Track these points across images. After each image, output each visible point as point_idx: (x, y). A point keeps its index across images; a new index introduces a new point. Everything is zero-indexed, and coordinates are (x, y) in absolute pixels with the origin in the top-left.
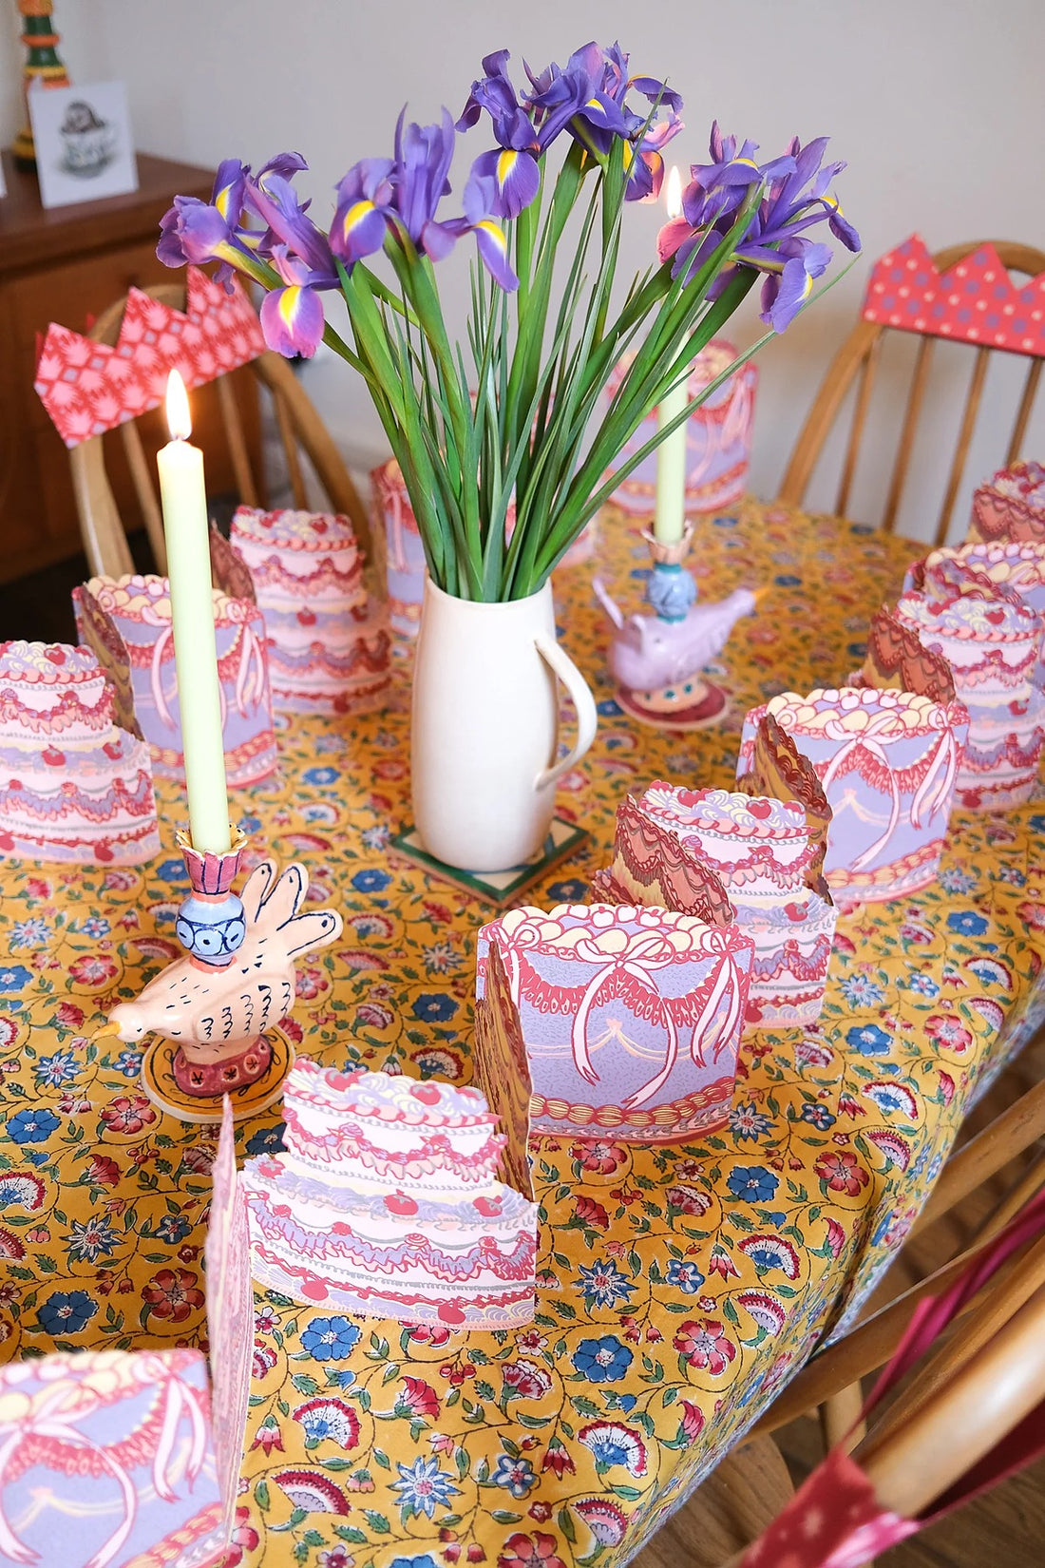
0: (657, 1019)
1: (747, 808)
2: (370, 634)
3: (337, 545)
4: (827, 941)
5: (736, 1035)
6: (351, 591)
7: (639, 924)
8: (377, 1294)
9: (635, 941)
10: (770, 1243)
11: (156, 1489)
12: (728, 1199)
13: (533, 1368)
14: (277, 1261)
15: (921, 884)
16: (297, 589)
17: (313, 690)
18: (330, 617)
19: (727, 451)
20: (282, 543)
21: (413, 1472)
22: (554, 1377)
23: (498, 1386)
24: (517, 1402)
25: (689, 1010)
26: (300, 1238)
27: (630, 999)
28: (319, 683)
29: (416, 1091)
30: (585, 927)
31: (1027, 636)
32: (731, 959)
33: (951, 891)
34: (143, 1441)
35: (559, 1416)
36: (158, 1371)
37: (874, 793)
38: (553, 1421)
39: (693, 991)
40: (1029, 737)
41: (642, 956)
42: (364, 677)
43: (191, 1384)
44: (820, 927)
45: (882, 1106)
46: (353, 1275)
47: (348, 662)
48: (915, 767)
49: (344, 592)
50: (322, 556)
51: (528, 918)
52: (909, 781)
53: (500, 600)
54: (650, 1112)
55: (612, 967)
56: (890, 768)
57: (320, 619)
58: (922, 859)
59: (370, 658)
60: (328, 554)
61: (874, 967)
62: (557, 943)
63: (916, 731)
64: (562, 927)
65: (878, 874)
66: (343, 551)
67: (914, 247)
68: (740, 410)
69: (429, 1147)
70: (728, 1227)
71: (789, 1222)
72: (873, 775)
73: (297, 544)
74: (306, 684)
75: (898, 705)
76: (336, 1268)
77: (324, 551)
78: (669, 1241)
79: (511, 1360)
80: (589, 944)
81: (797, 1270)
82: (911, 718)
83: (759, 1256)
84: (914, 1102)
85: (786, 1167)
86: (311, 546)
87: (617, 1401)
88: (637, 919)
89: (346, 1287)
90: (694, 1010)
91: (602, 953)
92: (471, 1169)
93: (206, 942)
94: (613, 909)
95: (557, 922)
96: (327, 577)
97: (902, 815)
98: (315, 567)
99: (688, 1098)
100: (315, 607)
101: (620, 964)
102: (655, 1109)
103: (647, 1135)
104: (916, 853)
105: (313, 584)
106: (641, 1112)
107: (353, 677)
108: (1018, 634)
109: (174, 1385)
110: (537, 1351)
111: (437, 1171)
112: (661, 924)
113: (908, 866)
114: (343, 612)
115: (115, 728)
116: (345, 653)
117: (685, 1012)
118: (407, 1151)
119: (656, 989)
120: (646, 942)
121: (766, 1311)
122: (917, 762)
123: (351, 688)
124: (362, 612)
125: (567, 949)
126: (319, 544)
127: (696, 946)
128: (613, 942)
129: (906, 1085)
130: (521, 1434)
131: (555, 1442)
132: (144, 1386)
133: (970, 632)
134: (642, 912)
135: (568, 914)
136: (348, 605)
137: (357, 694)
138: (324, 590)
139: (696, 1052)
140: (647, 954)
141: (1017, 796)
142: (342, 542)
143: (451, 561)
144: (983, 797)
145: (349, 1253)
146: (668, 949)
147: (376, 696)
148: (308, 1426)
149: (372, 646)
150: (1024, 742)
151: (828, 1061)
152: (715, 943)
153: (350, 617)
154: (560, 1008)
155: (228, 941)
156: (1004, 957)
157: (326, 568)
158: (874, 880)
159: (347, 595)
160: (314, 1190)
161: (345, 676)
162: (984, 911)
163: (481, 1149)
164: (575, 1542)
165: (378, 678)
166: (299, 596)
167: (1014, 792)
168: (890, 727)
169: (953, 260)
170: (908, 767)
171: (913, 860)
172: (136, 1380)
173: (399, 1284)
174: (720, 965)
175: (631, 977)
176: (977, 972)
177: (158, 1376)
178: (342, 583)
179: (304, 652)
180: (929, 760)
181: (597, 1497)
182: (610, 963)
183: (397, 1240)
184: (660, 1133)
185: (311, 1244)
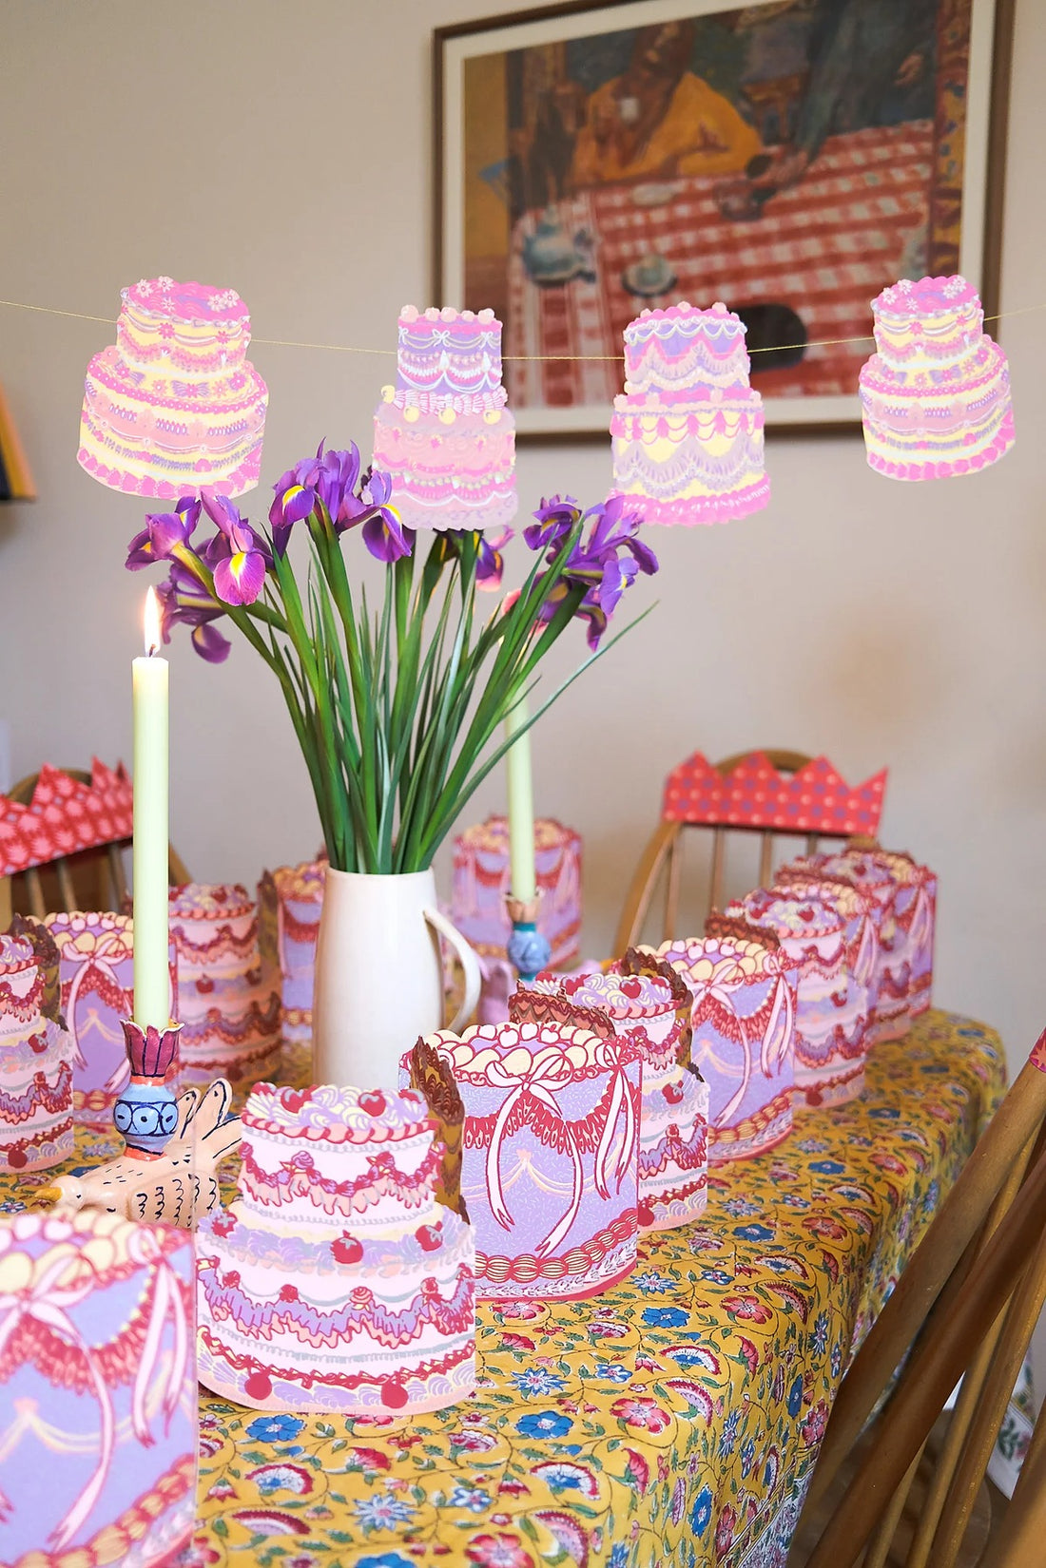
0: (562, 1146)
1: (621, 989)
2: (263, 997)
3: (234, 913)
4: (703, 1120)
5: (634, 1158)
6: (246, 956)
7: (540, 1041)
8: (322, 1380)
9: (538, 1059)
10: (688, 1350)
11: (133, 1424)
12: (644, 1327)
13: (478, 1435)
14: (223, 1350)
15: (780, 1137)
16: (197, 958)
17: (208, 1059)
18: (228, 982)
19: (561, 911)
20: (185, 914)
21: (371, 1504)
22: (499, 1438)
23: (447, 1448)
24: (465, 1456)
25: (590, 1133)
26: (247, 1315)
27: (537, 1125)
28: (213, 1051)
29: (363, 1101)
30: (493, 1048)
31: (835, 930)
32: (623, 1073)
33: (807, 1152)
34: (128, 1347)
35: (508, 1461)
36: (151, 1250)
37: (726, 1042)
38: (504, 1465)
39: (592, 1111)
40: (853, 1027)
41: (545, 1077)
42: (257, 1042)
43: (179, 1275)
44: (696, 1106)
45: (774, 1269)
46: (297, 1356)
47: (242, 1027)
48: (758, 1015)
49: (240, 957)
50: (220, 924)
51: (443, 1043)
52: (755, 1029)
53: (393, 873)
54: (562, 1259)
55: (519, 1090)
56: (737, 1017)
57: (217, 986)
58: (777, 1109)
59: (262, 1021)
60: (228, 921)
61: (750, 1195)
62: (469, 1068)
63: (754, 979)
64: (473, 1050)
65: (741, 1129)
66: (241, 918)
67: (697, 761)
68: (569, 878)
69: (375, 1169)
70: (647, 1342)
71: (705, 1337)
72: (724, 1025)
73: (198, 914)
74: (202, 1053)
75: (736, 954)
76: (280, 1351)
77: (223, 919)
78: (594, 1354)
79: (456, 1430)
80: (498, 1066)
81: (717, 1368)
82: (748, 965)
83: (680, 1358)
84: (802, 1267)
85: (694, 1306)
86: (211, 915)
87: (563, 1449)
88: (538, 1035)
89: (290, 1375)
90: (595, 1134)
91: (510, 1076)
92: (414, 1191)
93: (144, 1119)
94: (517, 1027)
95: (468, 1044)
96: (226, 944)
97: (754, 1065)
98: (214, 935)
99: (596, 1237)
100: (213, 974)
101: (525, 1087)
102: (566, 1255)
103: (561, 1288)
104: (771, 1104)
105: (213, 952)
106: (554, 1259)
107: (246, 1042)
108: (827, 929)
109: (163, 1271)
110: (480, 1425)
111: (382, 1198)
112: (560, 1040)
113: (767, 1119)
114: (239, 977)
115: (42, 1018)
116: (240, 1018)
117: (587, 1136)
118: (353, 1180)
119: (559, 1112)
120: (547, 1061)
121: (694, 1393)
122: (759, 1009)
123: (244, 1054)
124: (256, 975)
125: (478, 1074)
126: (219, 912)
127: (592, 1062)
128: (518, 1062)
129: (793, 1256)
130: (473, 1476)
131: (506, 1476)
132: (138, 1266)
133: (788, 931)
134: (543, 1029)
135: (478, 1036)
136: (243, 970)
137: (250, 1060)
138: (221, 956)
139: (600, 1182)
140: (550, 1073)
141: (853, 1090)
142: (239, 909)
143: (350, 843)
144: (823, 1092)
145: (295, 1326)
146: (567, 1067)
147: (267, 1061)
148: (261, 1482)
149: (264, 1009)
150: (850, 1032)
151: (719, 1247)
152: (608, 1057)
153: (245, 982)
154: (474, 1141)
155: (164, 1120)
156: (865, 1184)
157: (225, 935)
158: (738, 1135)
159: (243, 960)
160: (264, 1244)
161: (239, 1041)
162: (840, 1160)
163: (423, 1163)
164: (537, 1540)
165: (271, 1041)
166: (199, 964)
167: (849, 1085)
168: (732, 976)
169: (728, 767)
170: (753, 1015)
171: (770, 1112)
172: (131, 1259)
173: (343, 1360)
174: (613, 1080)
175: (537, 1101)
176: (842, 1193)
177: (151, 1256)
178: (238, 949)
179: (201, 1020)
180: (769, 1008)
181: (555, 1510)
182: (517, 1086)
183: (343, 1299)
184: (574, 1284)
185: (257, 1321)
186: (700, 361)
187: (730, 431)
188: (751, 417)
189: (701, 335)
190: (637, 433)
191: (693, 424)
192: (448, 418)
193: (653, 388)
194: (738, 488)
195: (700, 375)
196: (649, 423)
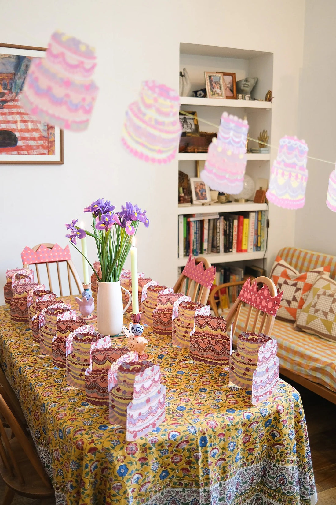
186: (296, 156)
187: (299, 180)
188: (304, 178)
189: (297, 148)
190: (277, 174)
191: (290, 175)
192: (229, 153)
193: (283, 161)
194: (297, 199)
195: (294, 160)
196: (280, 171)
